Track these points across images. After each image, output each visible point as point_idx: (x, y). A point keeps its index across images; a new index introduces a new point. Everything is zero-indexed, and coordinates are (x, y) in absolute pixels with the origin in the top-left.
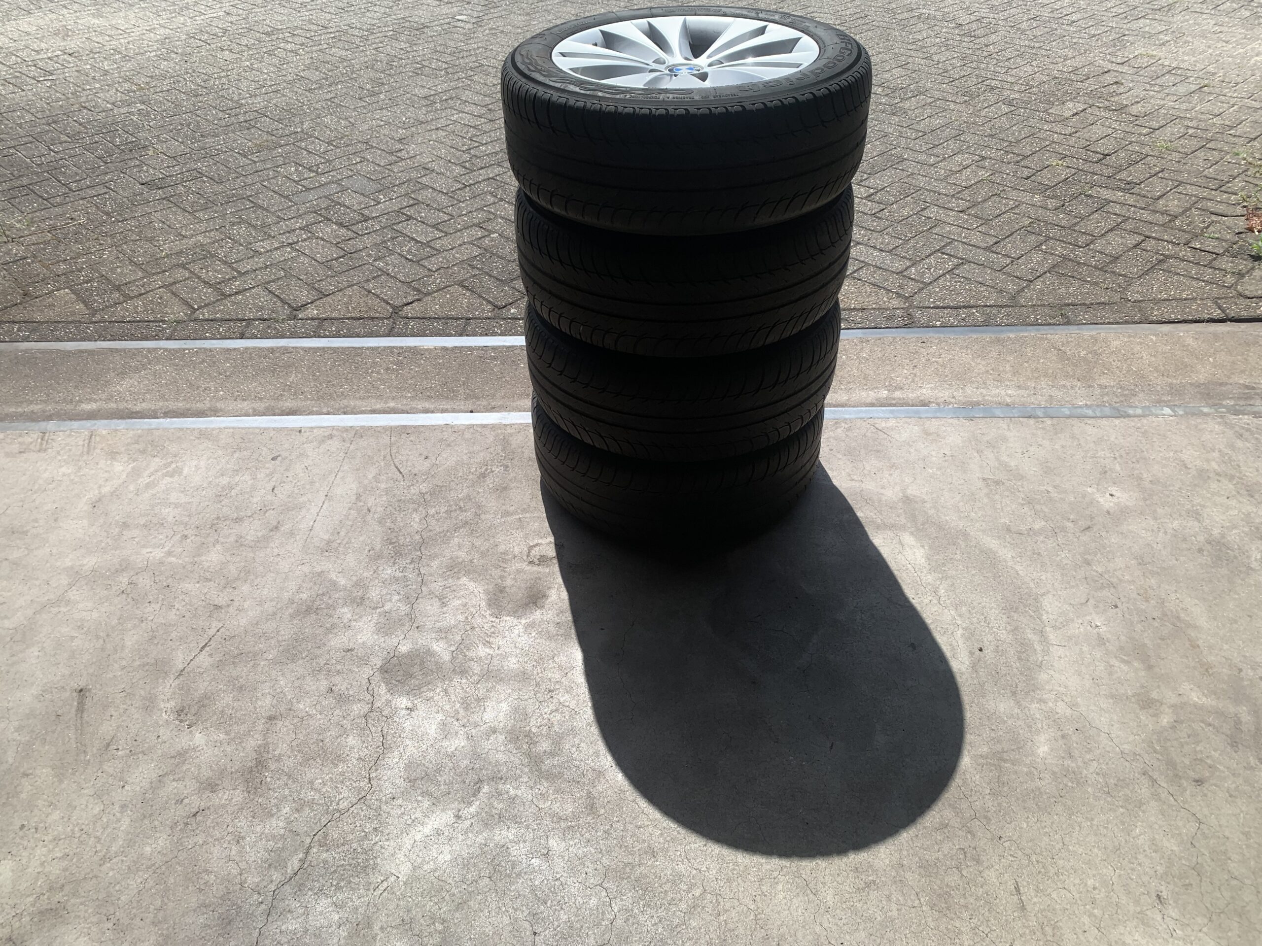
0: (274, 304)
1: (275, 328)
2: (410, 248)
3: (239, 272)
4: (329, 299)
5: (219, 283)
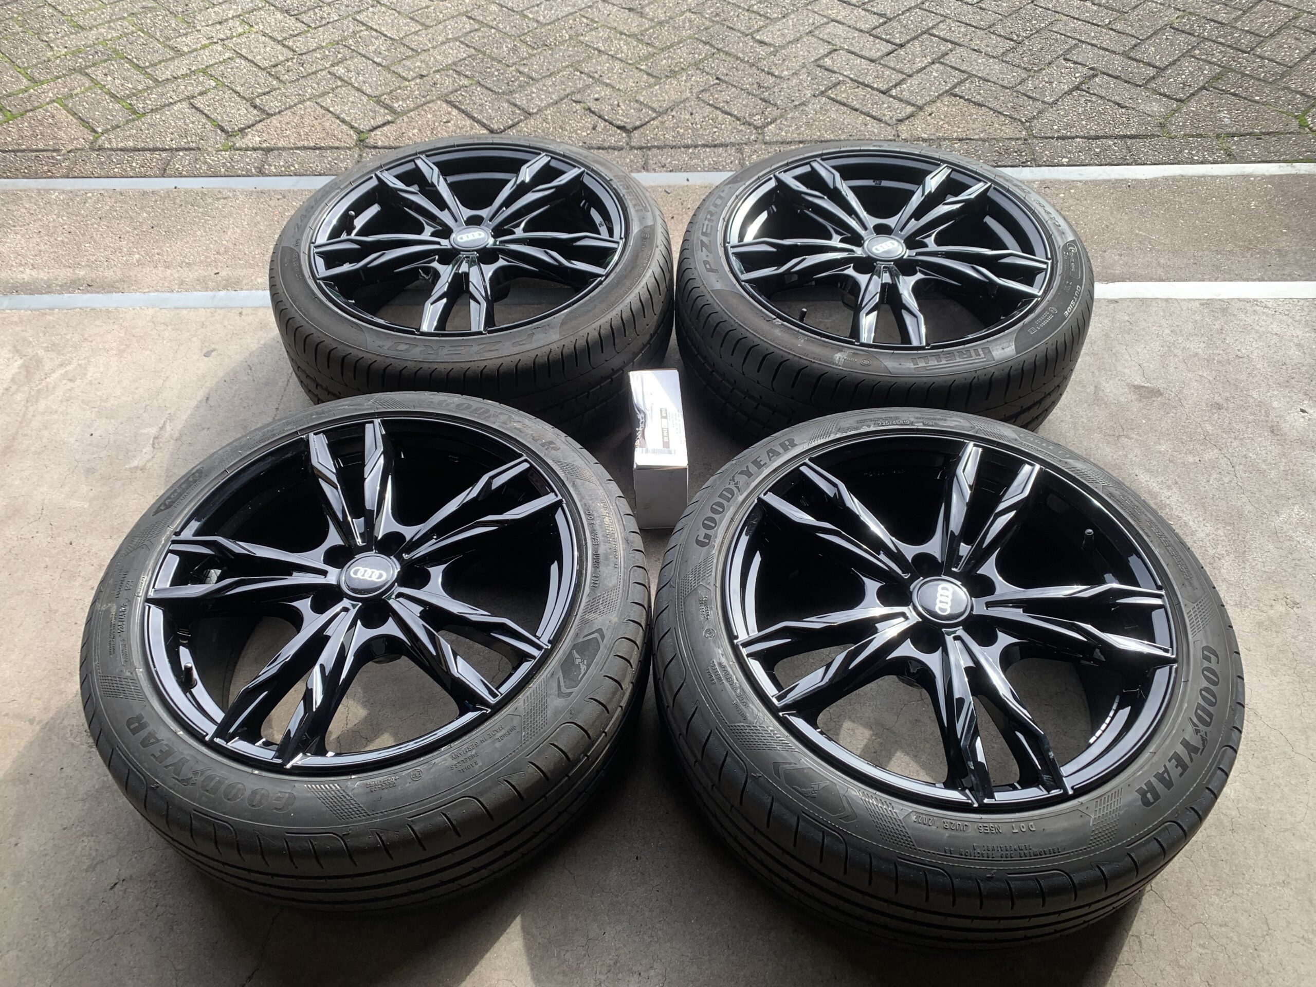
0: (204, 126)
1: (205, 163)
2: (378, 47)
3: (156, 81)
4: (274, 121)
5: (129, 97)
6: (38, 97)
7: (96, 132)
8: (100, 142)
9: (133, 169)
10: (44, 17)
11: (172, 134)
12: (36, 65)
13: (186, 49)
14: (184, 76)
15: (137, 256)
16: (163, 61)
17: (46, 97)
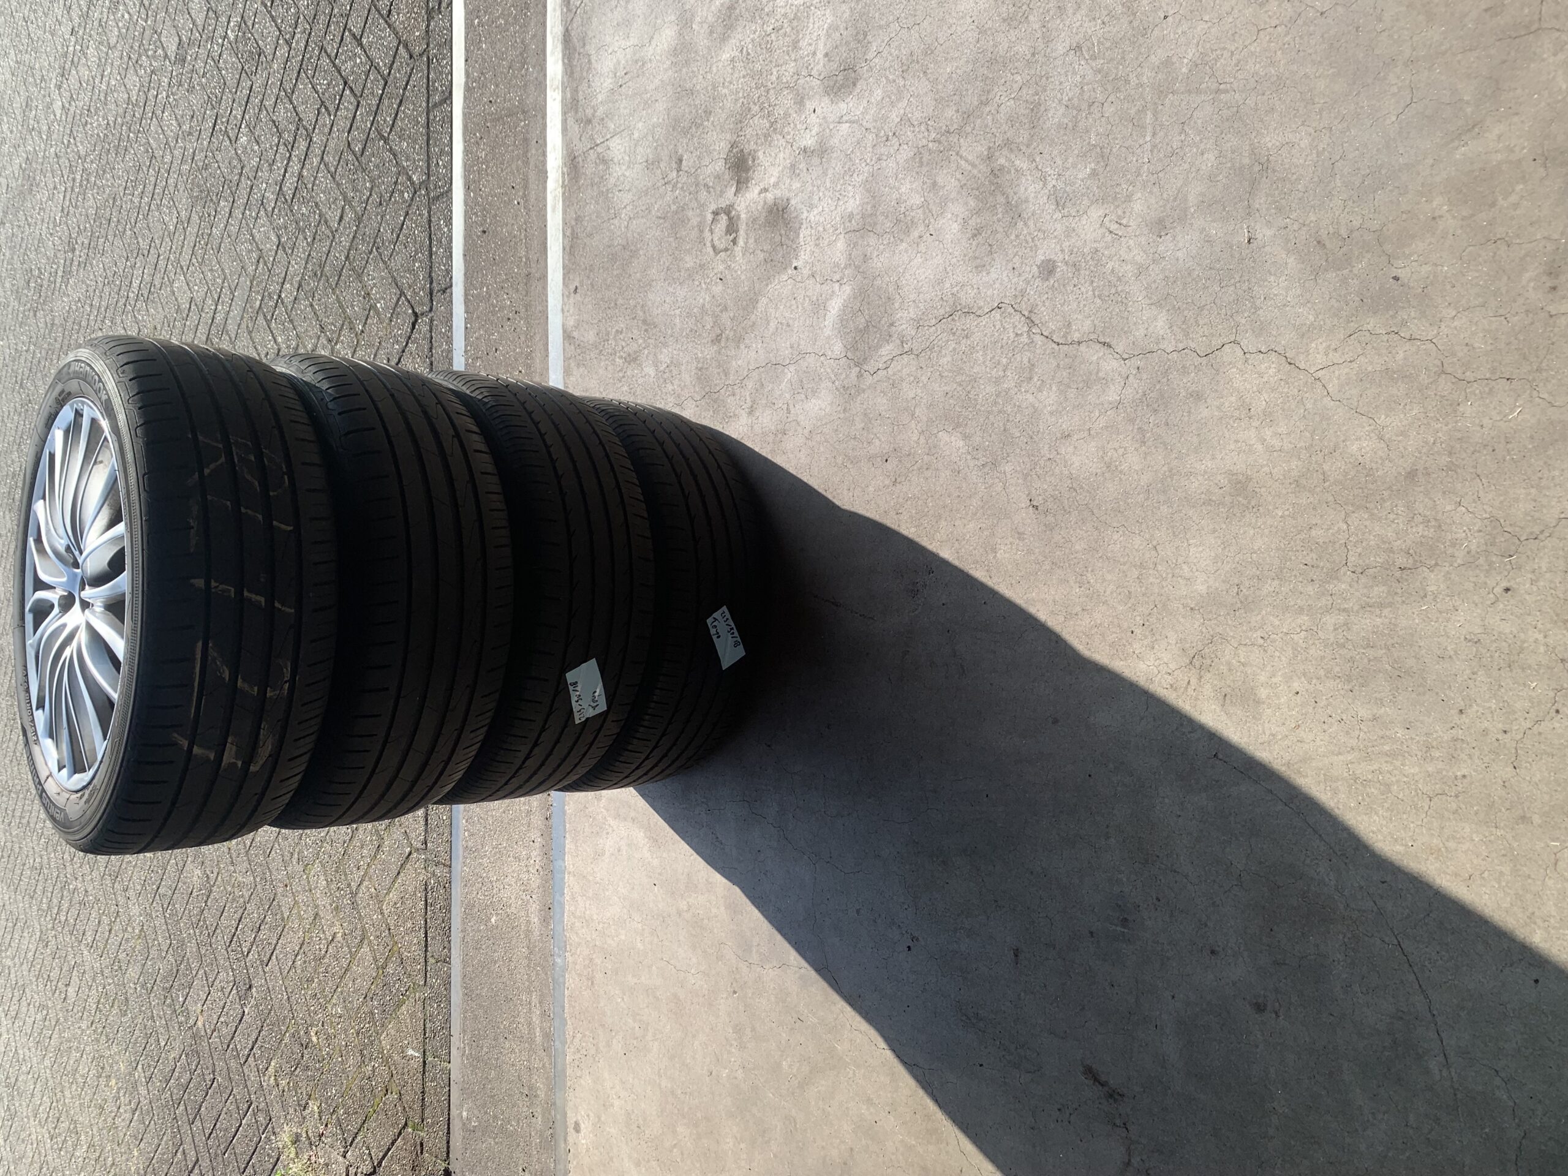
6: (377, 928)
8: (419, 845)
10: (305, 962)
12: (349, 946)
17: (377, 920)
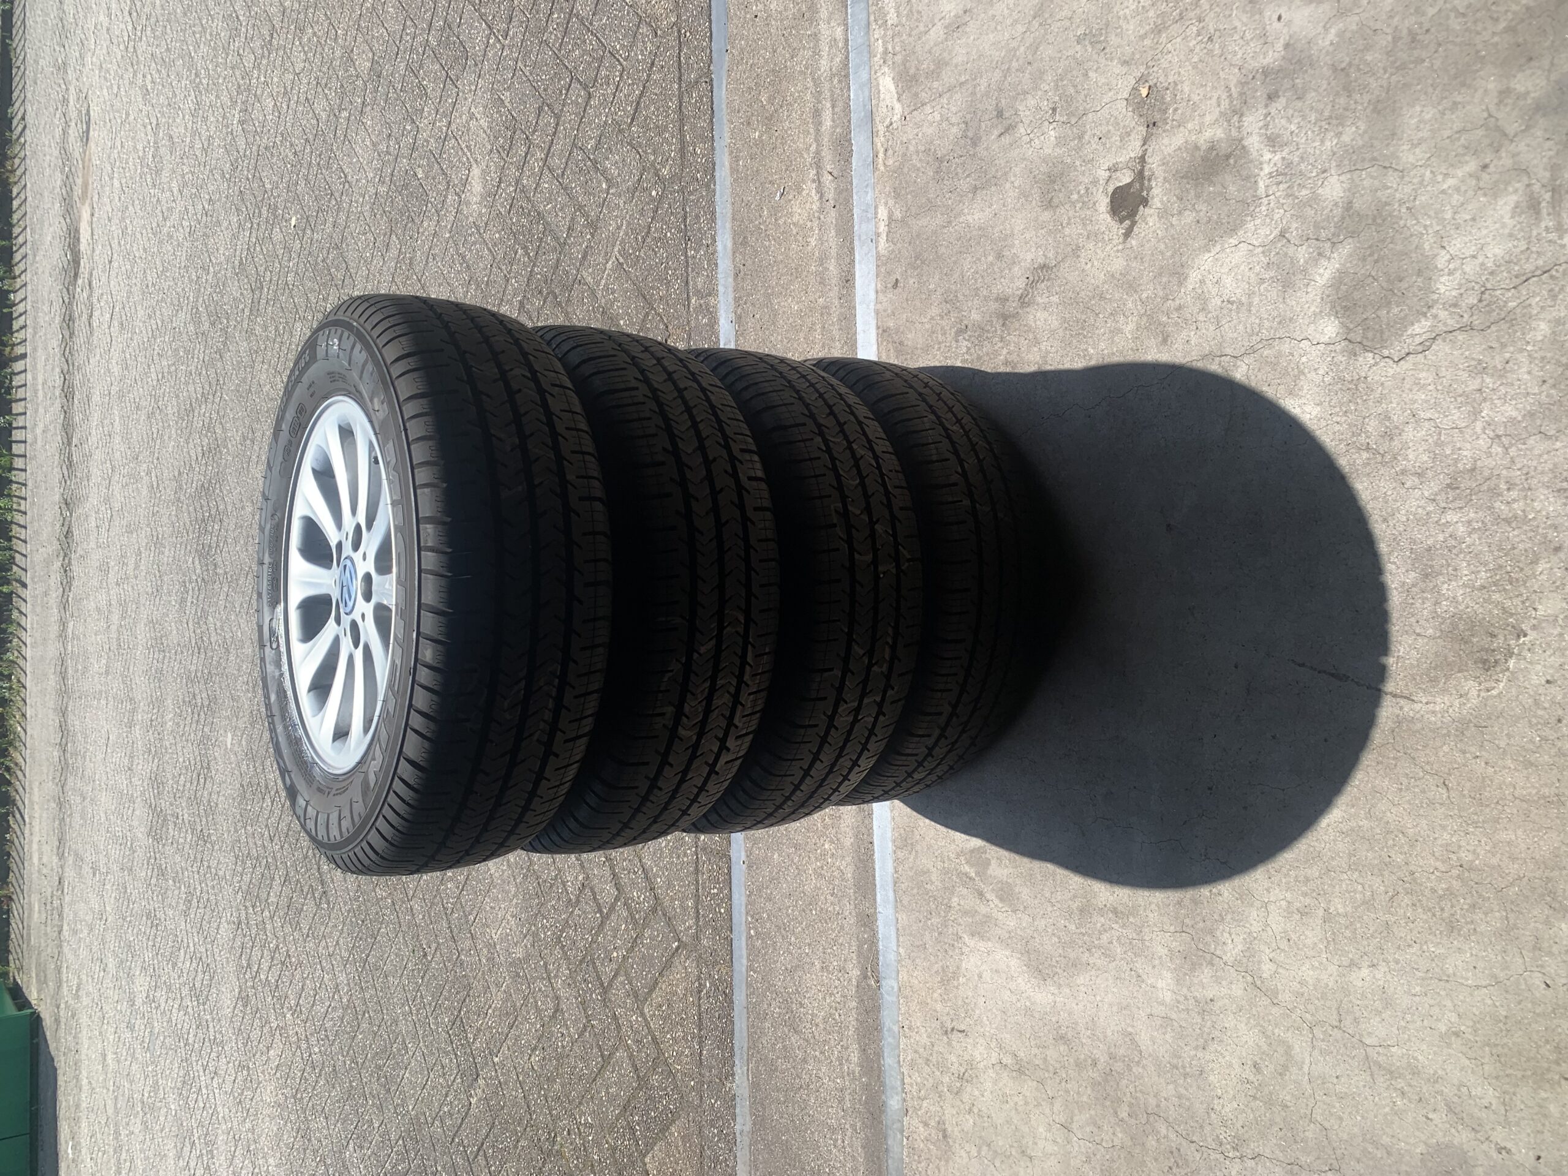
5: (635, 922)
6: (637, 1032)
7: (678, 948)
8: (689, 940)
9: (721, 890)
11: (678, 858)
12: (599, 1047)
13: (580, 878)
14: (612, 868)
15: (827, 846)
16: (595, 898)
17: (637, 1020)
